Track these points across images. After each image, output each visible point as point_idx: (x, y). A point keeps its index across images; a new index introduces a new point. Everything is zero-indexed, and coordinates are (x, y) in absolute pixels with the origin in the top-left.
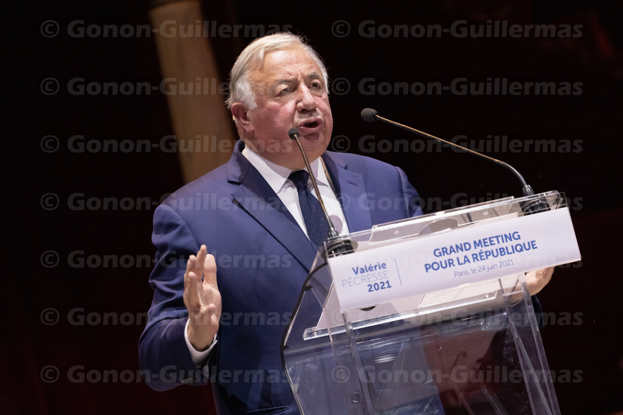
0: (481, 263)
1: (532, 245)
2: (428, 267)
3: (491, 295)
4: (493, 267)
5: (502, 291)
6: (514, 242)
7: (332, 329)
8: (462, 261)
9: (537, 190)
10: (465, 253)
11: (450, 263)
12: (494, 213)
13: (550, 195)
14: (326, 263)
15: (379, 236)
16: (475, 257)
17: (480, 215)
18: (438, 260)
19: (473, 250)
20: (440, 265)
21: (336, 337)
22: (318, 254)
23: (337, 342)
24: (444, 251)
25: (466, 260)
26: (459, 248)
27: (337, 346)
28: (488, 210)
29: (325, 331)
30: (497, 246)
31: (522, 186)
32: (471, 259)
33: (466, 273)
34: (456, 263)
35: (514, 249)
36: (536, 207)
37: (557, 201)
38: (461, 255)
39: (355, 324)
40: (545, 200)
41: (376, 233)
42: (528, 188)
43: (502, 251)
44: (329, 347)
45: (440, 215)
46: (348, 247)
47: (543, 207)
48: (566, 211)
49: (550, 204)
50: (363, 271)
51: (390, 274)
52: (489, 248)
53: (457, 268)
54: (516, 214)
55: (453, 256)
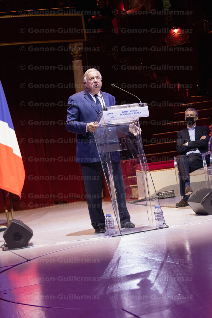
0: (131, 115)
1: (141, 112)
2: (121, 115)
3: (132, 121)
4: (133, 116)
5: (134, 120)
6: (137, 112)
7: (102, 124)
8: (127, 114)
9: (142, 102)
10: (128, 113)
11: (125, 114)
12: (134, 106)
13: (145, 104)
14: (102, 112)
15: (113, 108)
16: (130, 114)
17: (131, 106)
18: (123, 113)
19: (129, 112)
20: (123, 114)
21: (103, 126)
22: (101, 110)
23: (103, 127)
24: (124, 112)
25: (128, 114)
26: (127, 112)
27: (102, 127)
28: (133, 105)
29: (101, 124)
30: (134, 112)
31: (140, 101)
32: (129, 114)
33: (128, 116)
34: (126, 114)
35: (137, 113)
36: (142, 106)
37: (146, 105)
38: (127, 113)
39: (106, 124)
40: (144, 104)
41: (112, 107)
42: (141, 102)
43: (135, 113)
44: (101, 127)
45: (124, 105)
46: (106, 109)
47: (143, 106)
48: (147, 107)
49: (144, 105)
50: (109, 114)
51: (114, 115)
52: (133, 112)
53: (126, 115)
54: (138, 106)
55: (126, 113)
